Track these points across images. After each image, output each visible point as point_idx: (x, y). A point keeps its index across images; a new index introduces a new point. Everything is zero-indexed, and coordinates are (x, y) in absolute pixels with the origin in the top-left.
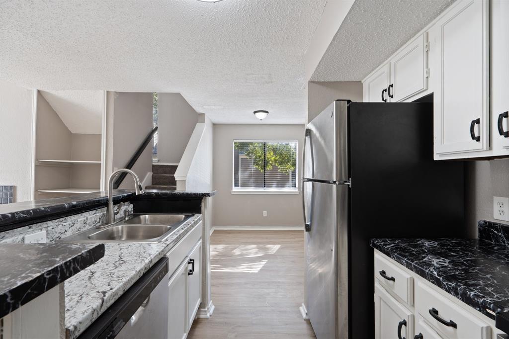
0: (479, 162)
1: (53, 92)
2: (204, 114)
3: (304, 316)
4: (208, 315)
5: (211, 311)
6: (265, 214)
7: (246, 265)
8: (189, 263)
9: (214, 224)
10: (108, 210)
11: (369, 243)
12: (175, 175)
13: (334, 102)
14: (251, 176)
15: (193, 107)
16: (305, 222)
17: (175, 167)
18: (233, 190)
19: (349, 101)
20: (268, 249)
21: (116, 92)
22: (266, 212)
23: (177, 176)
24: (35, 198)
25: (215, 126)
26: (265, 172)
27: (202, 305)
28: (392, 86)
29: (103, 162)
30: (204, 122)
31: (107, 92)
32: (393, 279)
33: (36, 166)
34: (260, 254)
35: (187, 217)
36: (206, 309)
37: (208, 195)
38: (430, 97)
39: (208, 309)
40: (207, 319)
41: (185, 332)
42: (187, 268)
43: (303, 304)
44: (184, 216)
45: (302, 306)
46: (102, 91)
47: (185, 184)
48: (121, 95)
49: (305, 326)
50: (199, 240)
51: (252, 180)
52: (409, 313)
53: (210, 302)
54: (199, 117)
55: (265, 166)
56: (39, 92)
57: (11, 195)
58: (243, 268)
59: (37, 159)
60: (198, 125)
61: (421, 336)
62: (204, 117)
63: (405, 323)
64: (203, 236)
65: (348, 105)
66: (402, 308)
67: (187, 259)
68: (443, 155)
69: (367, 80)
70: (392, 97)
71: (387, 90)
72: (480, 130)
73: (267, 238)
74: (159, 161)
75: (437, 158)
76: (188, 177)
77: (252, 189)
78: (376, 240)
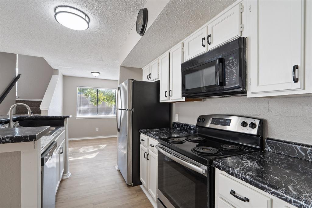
0: (174, 103)
2: (58, 70)
3: (117, 169)
4: (68, 177)
5: (70, 175)
6: (97, 129)
7: (87, 155)
8: (61, 148)
9: (70, 137)
10: (9, 125)
11: (139, 131)
12: (40, 107)
13: (128, 80)
14: (89, 108)
15: (51, 66)
16: (118, 128)
17: (40, 102)
18: (77, 117)
19: (133, 80)
20: (99, 147)
22: (98, 128)
23: (42, 107)
25: (64, 77)
26: (97, 106)
27: (65, 173)
28: (150, 74)
30: (58, 75)
32: (144, 141)
34: (95, 150)
35: (57, 129)
36: (67, 174)
38: (159, 81)
39: (68, 174)
40: (68, 178)
41: (59, 180)
42: (60, 151)
43: (117, 165)
44: (55, 128)
45: (116, 166)
47: (48, 113)
49: (117, 172)
50: (64, 139)
51: (89, 110)
52: (147, 149)
53: (69, 172)
54: (54, 72)
55: (97, 103)
58: (87, 156)
60: (53, 76)
61: (149, 154)
62: (58, 72)
63: (146, 153)
64: (65, 138)
65: (133, 81)
66: (146, 148)
67: (60, 147)
68: (161, 101)
69: (144, 69)
70: (150, 78)
71: (149, 75)
72: (167, 94)
73: (98, 142)
74: (19, 97)
75: (160, 102)
76: (49, 108)
77: (89, 116)
78: (141, 130)
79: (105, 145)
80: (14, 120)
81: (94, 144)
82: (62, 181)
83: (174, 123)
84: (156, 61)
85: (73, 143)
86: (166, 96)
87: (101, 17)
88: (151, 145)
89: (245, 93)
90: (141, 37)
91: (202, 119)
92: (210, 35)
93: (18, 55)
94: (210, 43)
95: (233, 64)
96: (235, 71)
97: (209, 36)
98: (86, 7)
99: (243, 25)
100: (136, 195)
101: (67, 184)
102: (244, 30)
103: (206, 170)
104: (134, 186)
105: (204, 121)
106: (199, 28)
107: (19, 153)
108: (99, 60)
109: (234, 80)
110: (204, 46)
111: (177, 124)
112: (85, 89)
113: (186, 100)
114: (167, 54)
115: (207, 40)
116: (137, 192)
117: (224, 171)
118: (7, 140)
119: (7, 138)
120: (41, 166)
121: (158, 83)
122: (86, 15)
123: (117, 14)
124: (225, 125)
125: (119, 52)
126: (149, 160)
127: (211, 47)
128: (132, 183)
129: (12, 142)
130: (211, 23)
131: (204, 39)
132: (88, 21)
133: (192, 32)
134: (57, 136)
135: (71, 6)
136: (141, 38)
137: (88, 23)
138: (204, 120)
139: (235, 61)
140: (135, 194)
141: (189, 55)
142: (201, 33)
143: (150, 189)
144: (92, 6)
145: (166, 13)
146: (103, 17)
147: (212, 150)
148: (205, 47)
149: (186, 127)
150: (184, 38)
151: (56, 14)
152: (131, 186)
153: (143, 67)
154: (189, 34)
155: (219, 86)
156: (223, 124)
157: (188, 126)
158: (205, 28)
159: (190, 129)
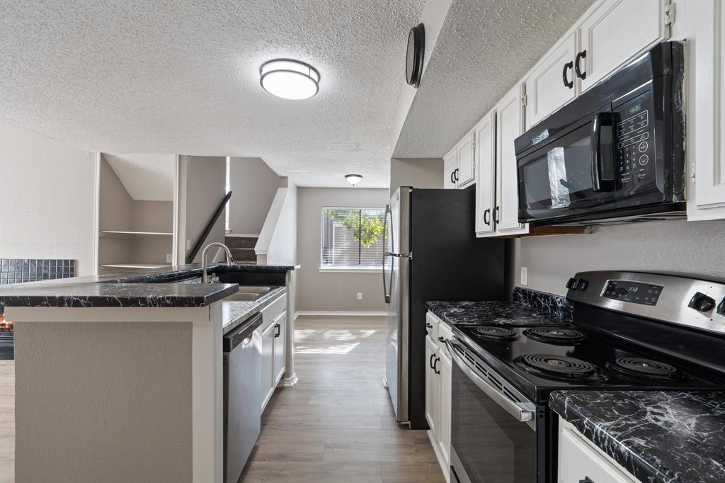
1: (119, 156)
2: (286, 177)
3: (385, 385)
4: (292, 384)
5: (296, 380)
6: (360, 296)
8: (275, 327)
9: (298, 308)
12: (255, 249)
13: (399, 189)
15: (275, 171)
16: (385, 294)
17: (255, 240)
18: (322, 268)
19: (411, 188)
20: (360, 333)
21: (189, 156)
22: (361, 294)
23: (258, 249)
24: (99, 274)
25: (299, 189)
27: (285, 376)
28: (458, 170)
29: (175, 234)
30: (287, 187)
31: (179, 156)
32: (431, 327)
33: (100, 238)
34: (353, 338)
35: (271, 290)
36: (290, 379)
37: (292, 268)
39: (292, 379)
40: (291, 387)
41: (272, 386)
42: (274, 331)
44: (269, 288)
45: (384, 378)
46: (174, 155)
47: (266, 259)
48: (194, 159)
50: (284, 311)
52: (436, 347)
53: (294, 374)
54: (282, 181)
56: (102, 155)
57: (72, 270)
58: (333, 350)
59: (100, 230)
60: (280, 190)
61: (439, 359)
62: (287, 181)
63: (434, 355)
64: (288, 309)
65: (411, 191)
66: (434, 345)
67: (274, 324)
68: (480, 233)
69: (446, 159)
70: (457, 180)
71: (455, 173)
72: (489, 217)
73: (360, 324)
74: (231, 232)
75: (478, 236)
76: (269, 251)
77: (344, 267)
78: (429, 303)
79: (372, 332)
80: (209, 273)
81: (352, 326)
82: (279, 390)
83: (518, 289)
84: (468, 138)
85: (314, 321)
86: (486, 223)
87: (338, 65)
88: (442, 338)
89: (681, 207)
90: (416, 90)
91: (581, 282)
92: (585, 51)
93: (231, 158)
94: (585, 73)
95: (639, 126)
96: (645, 144)
97: (583, 54)
98: (308, 53)
99: (675, 4)
100: (413, 450)
101: (289, 397)
102: (677, 18)
103: (533, 413)
104: (413, 428)
105: (586, 288)
106: (558, 38)
107: (188, 326)
108: (355, 150)
109: (642, 173)
110: (570, 85)
111: (524, 291)
112: (345, 212)
113: (532, 232)
114: (489, 118)
115: (576, 66)
116: (416, 443)
117: (573, 423)
118: (168, 302)
119: (168, 298)
120: (224, 351)
121: (472, 190)
122: (311, 67)
123: (367, 50)
124: (642, 302)
125: (389, 128)
126: (439, 373)
127: (587, 85)
128: (409, 420)
129: (174, 306)
130: (587, 19)
131: (570, 65)
132: (317, 80)
133: (543, 53)
134: (266, 304)
135: (283, 57)
136: (417, 93)
137: (317, 84)
138: (587, 284)
139: (645, 116)
140: (412, 447)
141: (536, 112)
142: (564, 50)
143: (441, 441)
144: (318, 50)
145: (455, 26)
146: (342, 62)
147: (575, 365)
148: (573, 88)
149: (544, 302)
150: (525, 74)
151: (262, 78)
152: (406, 427)
153: (444, 155)
154: (534, 61)
155: (598, 191)
156: (637, 298)
157: (548, 300)
158: (574, 34)
159: (555, 307)
